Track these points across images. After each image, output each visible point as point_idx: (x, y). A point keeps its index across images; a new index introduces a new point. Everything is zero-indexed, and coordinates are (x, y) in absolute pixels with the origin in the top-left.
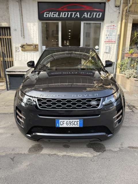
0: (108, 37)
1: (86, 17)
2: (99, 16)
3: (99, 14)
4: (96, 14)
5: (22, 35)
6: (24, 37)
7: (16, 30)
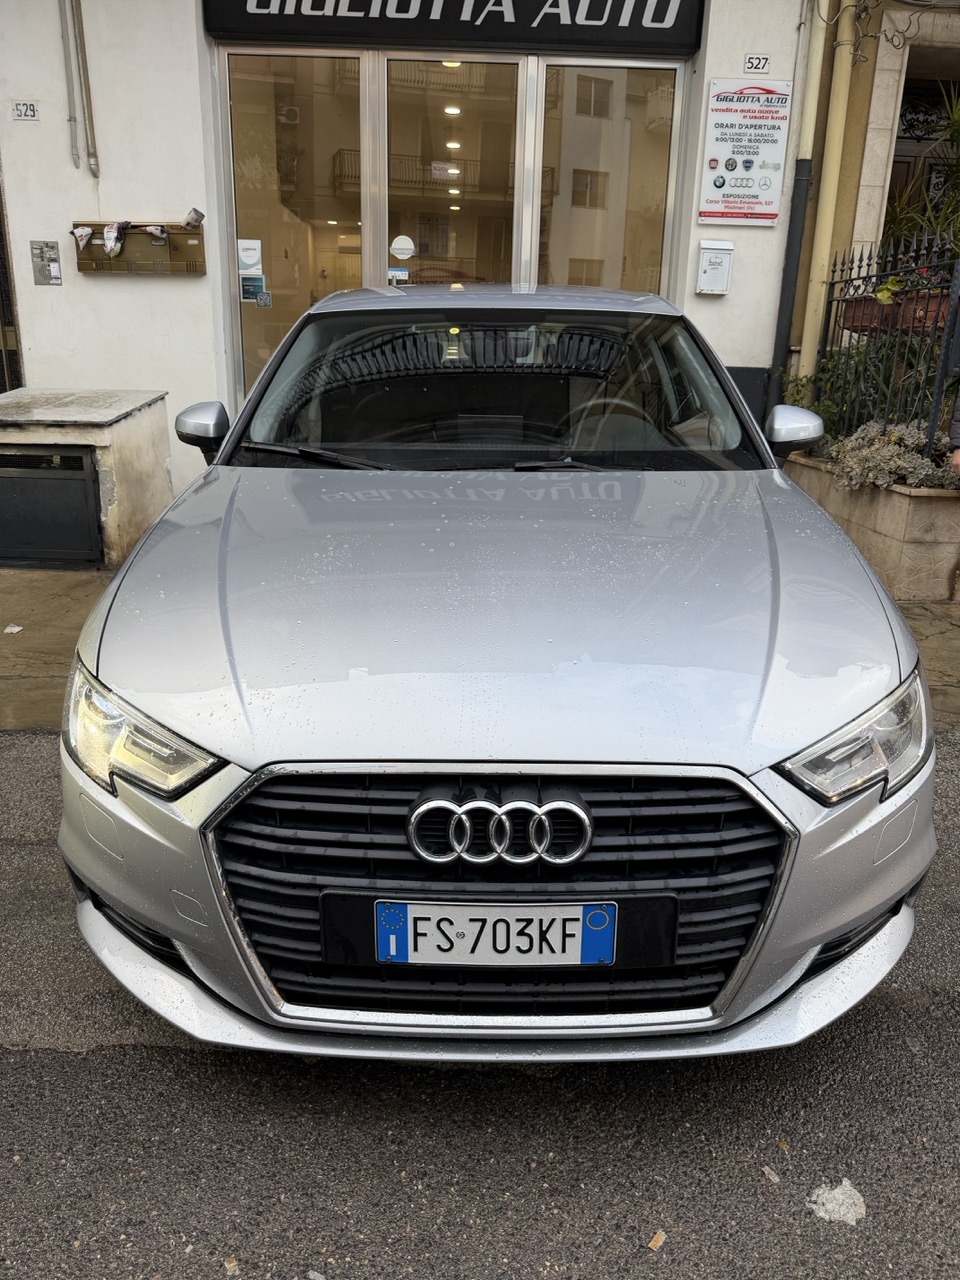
1: (565, 19)
2: (659, 16)
3: (663, 3)
4: (642, 2)
5: (83, 154)
6: (97, 165)
7: (29, 113)
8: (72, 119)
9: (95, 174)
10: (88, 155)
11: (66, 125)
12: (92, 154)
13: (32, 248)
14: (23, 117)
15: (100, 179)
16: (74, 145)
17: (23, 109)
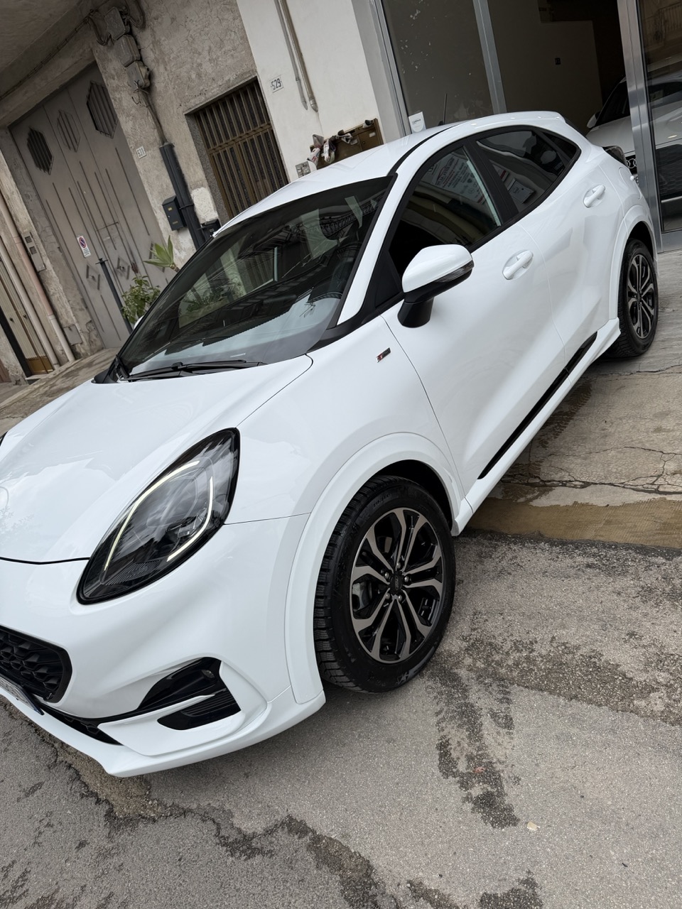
5: (307, 99)
6: (315, 103)
7: (278, 85)
8: (298, 79)
9: (316, 109)
10: (310, 99)
11: (295, 83)
12: (312, 97)
13: (298, 170)
14: (276, 89)
15: (319, 111)
16: (303, 97)
17: (274, 83)
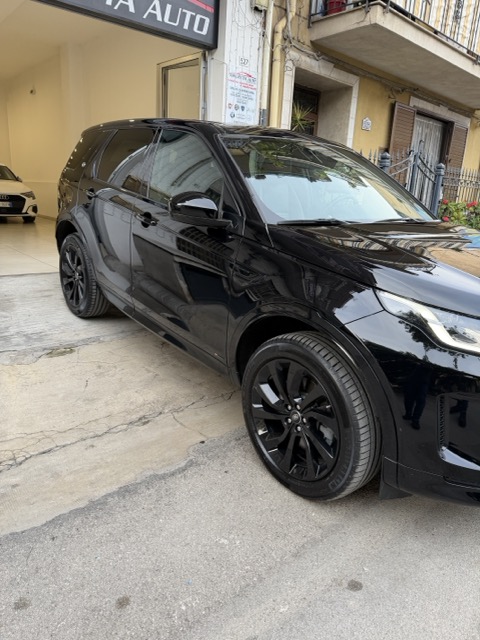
0: (236, 113)
1: (159, 18)
2: (201, 28)
3: (202, 22)
4: (193, 19)
